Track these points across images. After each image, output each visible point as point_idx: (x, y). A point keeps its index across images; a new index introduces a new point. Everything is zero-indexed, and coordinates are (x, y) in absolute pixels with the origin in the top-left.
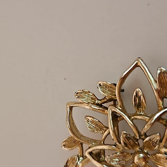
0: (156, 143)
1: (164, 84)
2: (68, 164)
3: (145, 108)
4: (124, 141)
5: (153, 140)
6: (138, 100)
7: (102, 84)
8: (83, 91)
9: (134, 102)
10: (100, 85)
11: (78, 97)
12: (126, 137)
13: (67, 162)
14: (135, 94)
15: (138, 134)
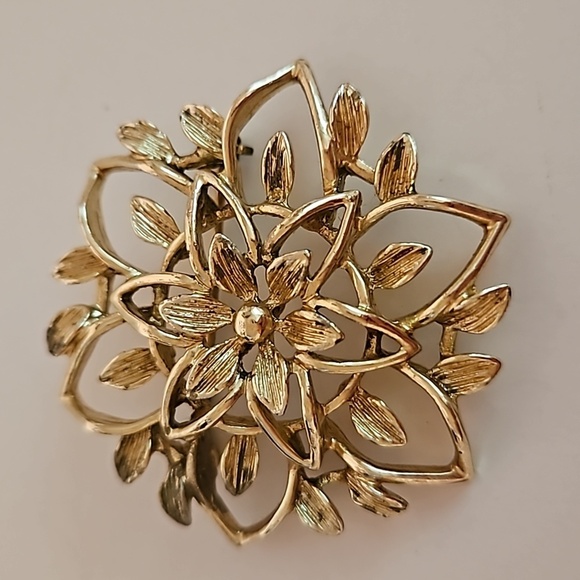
0: (297, 275)
1: (349, 128)
2: (59, 325)
3: (290, 190)
4: (216, 259)
5: (291, 269)
6: (277, 161)
7: (192, 112)
8: (140, 123)
9: (263, 168)
10: (187, 113)
11: (125, 138)
12: (222, 251)
13: (57, 320)
14: (270, 146)
15: (257, 248)
